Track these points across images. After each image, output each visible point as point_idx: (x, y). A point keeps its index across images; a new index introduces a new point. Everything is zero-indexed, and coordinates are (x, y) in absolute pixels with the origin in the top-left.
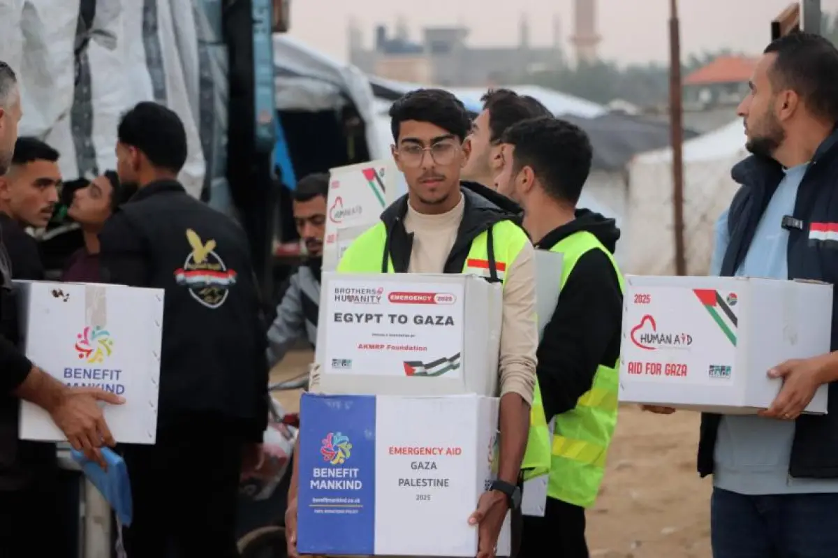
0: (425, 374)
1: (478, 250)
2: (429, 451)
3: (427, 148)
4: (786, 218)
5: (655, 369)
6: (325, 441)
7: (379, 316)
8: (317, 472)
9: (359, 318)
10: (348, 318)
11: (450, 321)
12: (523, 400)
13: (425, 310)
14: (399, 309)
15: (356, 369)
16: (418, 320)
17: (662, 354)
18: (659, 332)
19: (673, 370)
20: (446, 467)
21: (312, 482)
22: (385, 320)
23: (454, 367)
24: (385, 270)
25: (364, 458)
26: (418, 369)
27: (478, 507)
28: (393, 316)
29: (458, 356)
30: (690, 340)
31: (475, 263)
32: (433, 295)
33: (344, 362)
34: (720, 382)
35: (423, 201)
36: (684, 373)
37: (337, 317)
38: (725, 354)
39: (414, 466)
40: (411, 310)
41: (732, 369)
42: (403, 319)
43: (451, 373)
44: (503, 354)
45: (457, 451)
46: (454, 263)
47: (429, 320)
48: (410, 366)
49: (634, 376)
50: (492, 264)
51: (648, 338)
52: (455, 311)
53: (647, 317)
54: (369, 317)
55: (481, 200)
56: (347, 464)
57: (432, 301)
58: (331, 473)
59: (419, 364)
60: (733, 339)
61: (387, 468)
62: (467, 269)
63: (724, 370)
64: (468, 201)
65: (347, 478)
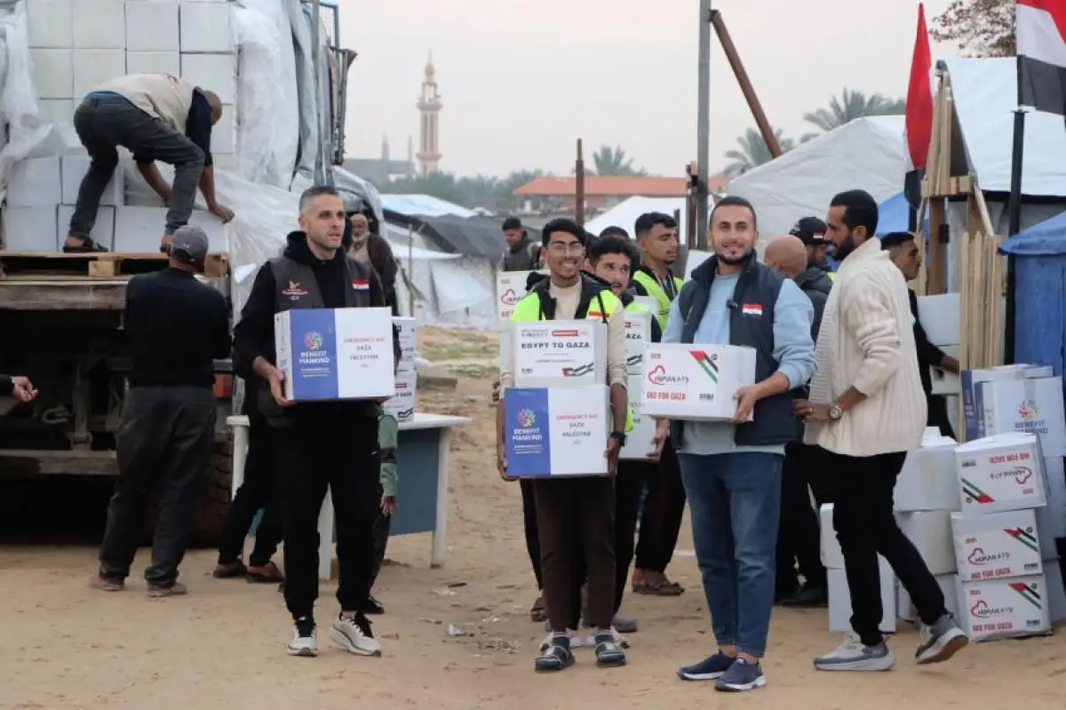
0: (574, 375)
1: (594, 306)
2: (580, 417)
3: (567, 247)
4: (729, 301)
5: (665, 396)
6: (521, 414)
7: (547, 345)
8: (516, 431)
9: (536, 346)
10: (530, 346)
11: (587, 345)
12: (623, 387)
13: (573, 340)
14: (558, 340)
15: (535, 374)
16: (569, 345)
17: (668, 387)
18: (668, 374)
19: (676, 396)
20: (589, 425)
21: (514, 438)
22: (551, 346)
23: (590, 370)
24: (540, 318)
25: (542, 423)
26: (570, 372)
27: (608, 446)
28: (555, 344)
29: (592, 364)
30: (687, 380)
31: (592, 314)
32: (576, 331)
33: (528, 370)
34: (706, 403)
35: (561, 277)
36: (683, 398)
37: (523, 346)
38: (709, 386)
39: (571, 425)
40: (565, 340)
41: (715, 397)
42: (561, 346)
43: (589, 374)
44: (610, 363)
45: (595, 416)
46: (581, 313)
47: (576, 345)
48: (566, 371)
49: (650, 400)
50: (604, 315)
51: (661, 379)
52: (589, 339)
53: (659, 367)
54: (541, 345)
55: (589, 279)
56: (533, 426)
57: (577, 335)
58: (524, 431)
59: (571, 369)
60: (715, 379)
61: (556, 428)
62: (589, 317)
63: (709, 397)
64: (583, 279)
65: (533, 434)
